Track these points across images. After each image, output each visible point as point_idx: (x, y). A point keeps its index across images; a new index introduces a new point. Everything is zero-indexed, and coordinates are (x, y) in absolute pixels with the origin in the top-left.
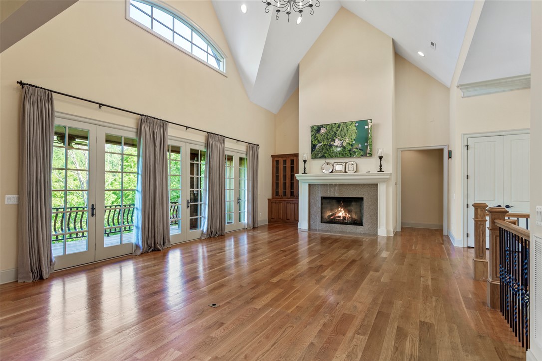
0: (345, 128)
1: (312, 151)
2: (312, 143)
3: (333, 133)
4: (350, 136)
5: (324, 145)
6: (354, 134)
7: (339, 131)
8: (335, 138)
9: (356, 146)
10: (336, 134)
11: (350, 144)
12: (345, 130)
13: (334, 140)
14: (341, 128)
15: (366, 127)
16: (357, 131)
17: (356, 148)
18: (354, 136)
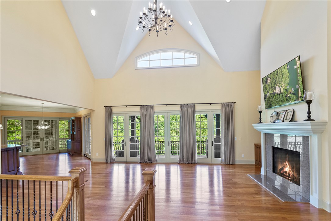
0: (281, 74)
1: (265, 101)
2: (264, 93)
3: (274, 81)
4: (284, 82)
5: (271, 94)
6: (287, 78)
7: (277, 79)
8: (275, 86)
9: (290, 91)
10: (276, 81)
11: (285, 89)
12: (281, 76)
13: (275, 88)
14: (278, 75)
15: (295, 67)
16: (289, 75)
17: (290, 93)
18: (287, 81)
